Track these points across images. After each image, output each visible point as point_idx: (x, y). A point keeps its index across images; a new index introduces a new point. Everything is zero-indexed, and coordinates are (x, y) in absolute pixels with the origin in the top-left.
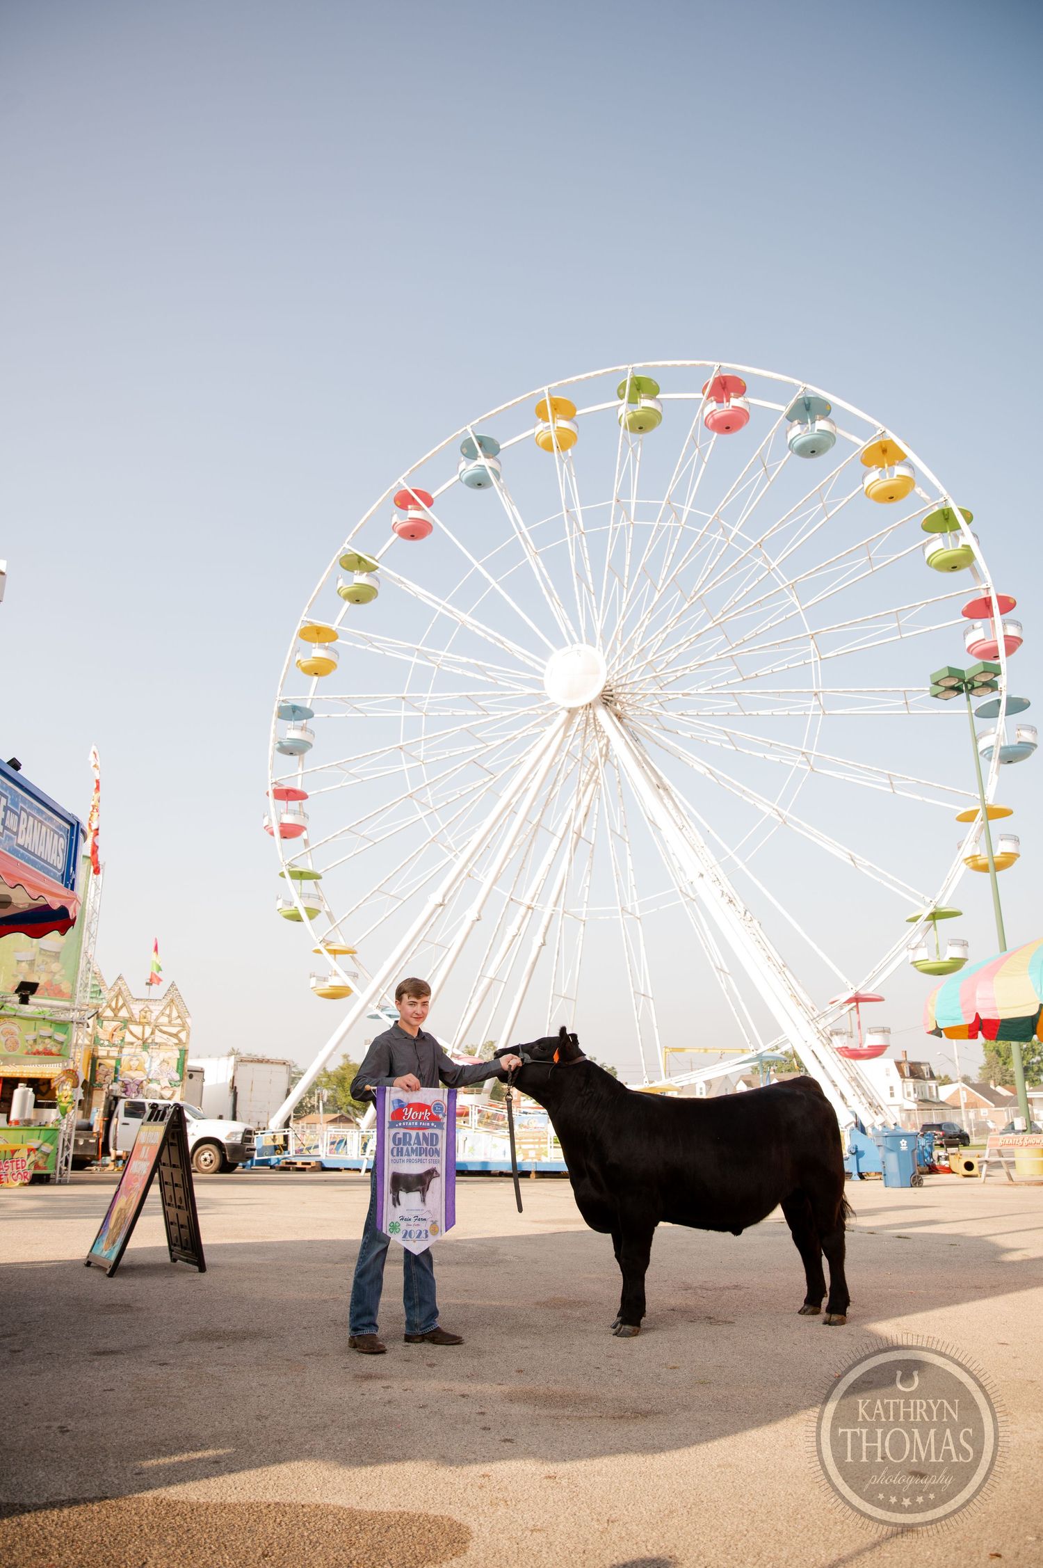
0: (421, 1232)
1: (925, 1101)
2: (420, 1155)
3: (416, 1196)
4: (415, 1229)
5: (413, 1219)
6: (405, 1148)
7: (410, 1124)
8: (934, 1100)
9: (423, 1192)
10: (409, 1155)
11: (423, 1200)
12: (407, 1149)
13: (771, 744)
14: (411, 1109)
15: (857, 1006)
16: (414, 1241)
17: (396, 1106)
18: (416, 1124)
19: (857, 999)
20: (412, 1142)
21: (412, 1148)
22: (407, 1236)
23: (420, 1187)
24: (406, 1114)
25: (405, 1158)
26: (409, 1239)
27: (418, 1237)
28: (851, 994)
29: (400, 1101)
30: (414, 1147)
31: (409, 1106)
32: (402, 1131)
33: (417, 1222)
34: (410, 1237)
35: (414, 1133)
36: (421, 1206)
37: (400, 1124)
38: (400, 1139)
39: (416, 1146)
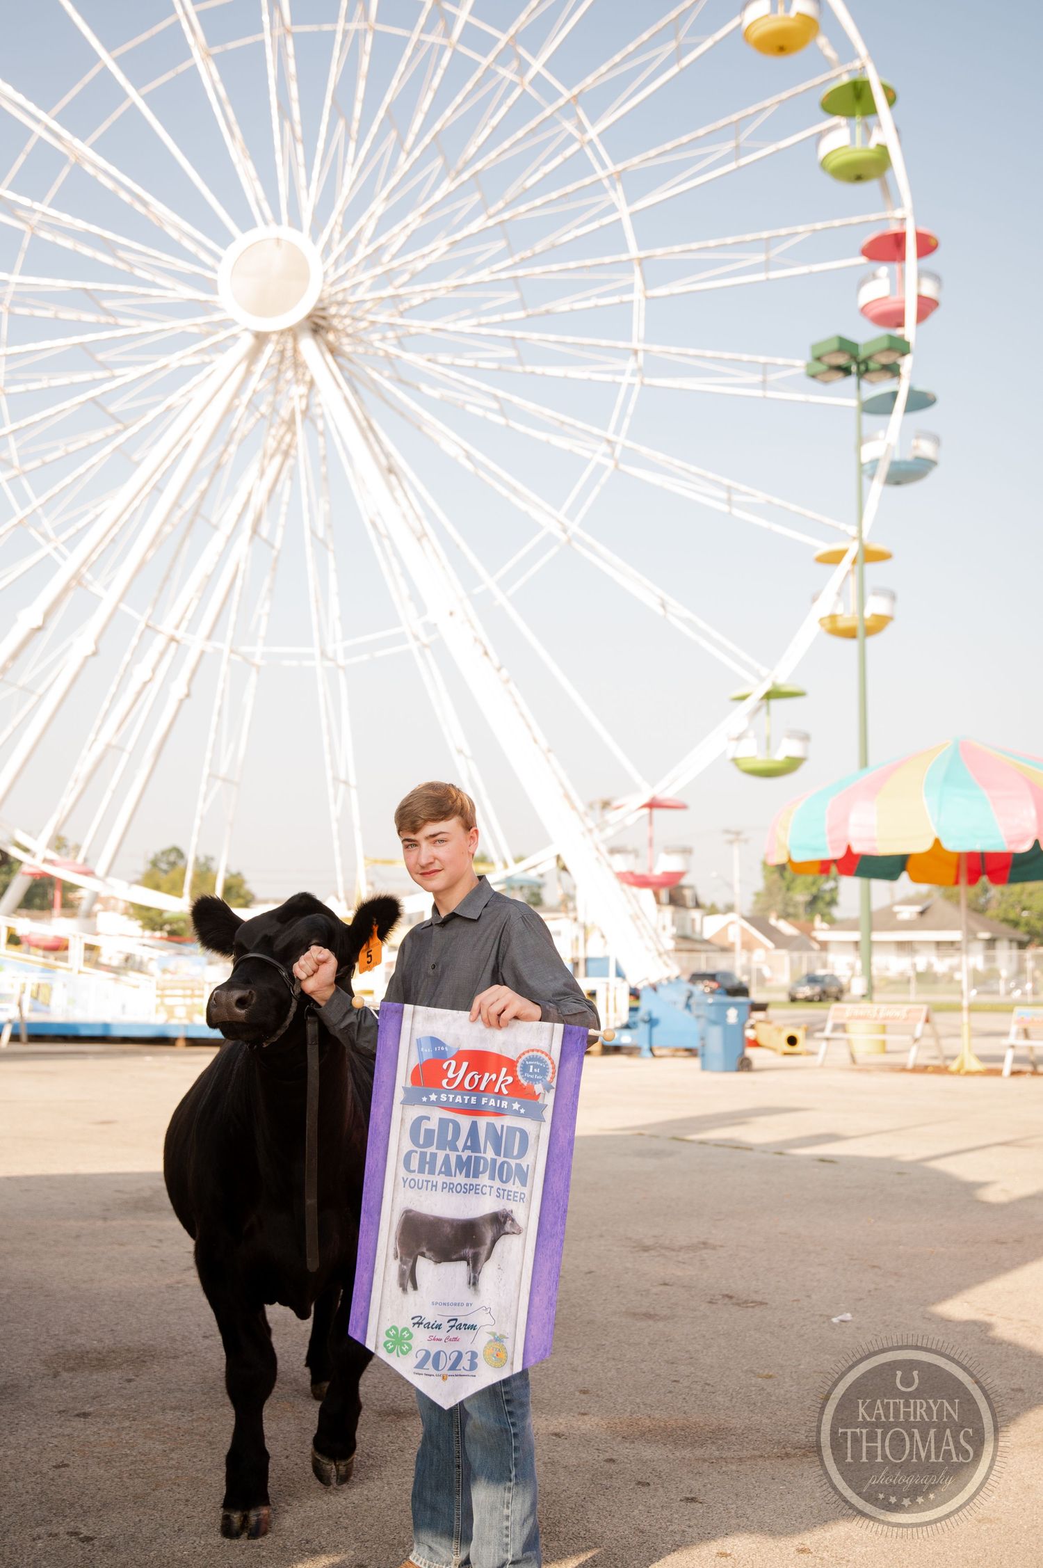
0: (460, 1356)
1: (685, 938)
2: (476, 1176)
3: (459, 1270)
4: (450, 1349)
5: (446, 1326)
6: (441, 1155)
7: (459, 1099)
8: (696, 937)
9: (475, 1264)
10: (448, 1173)
11: (474, 1282)
12: (447, 1159)
13: (563, 423)
14: (465, 1065)
15: (651, 815)
16: (444, 1378)
17: (428, 1053)
18: (473, 1101)
19: (652, 805)
20: (460, 1144)
21: (459, 1158)
22: (429, 1364)
23: (469, 1252)
24: (451, 1074)
25: (440, 1179)
26: (432, 1371)
27: (453, 1367)
28: (646, 800)
29: (435, 1042)
30: (464, 1156)
31: (461, 1056)
32: (437, 1114)
33: (454, 1333)
34: (436, 1365)
35: (465, 1122)
36: (465, 1294)
37: (433, 1097)
38: (429, 1133)
39: (468, 1153)
